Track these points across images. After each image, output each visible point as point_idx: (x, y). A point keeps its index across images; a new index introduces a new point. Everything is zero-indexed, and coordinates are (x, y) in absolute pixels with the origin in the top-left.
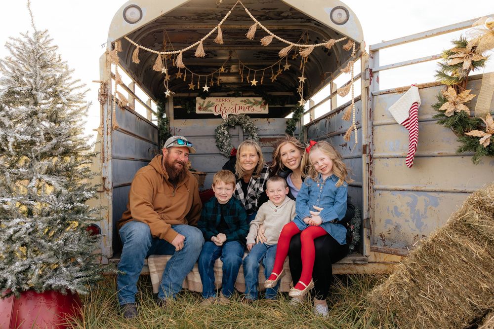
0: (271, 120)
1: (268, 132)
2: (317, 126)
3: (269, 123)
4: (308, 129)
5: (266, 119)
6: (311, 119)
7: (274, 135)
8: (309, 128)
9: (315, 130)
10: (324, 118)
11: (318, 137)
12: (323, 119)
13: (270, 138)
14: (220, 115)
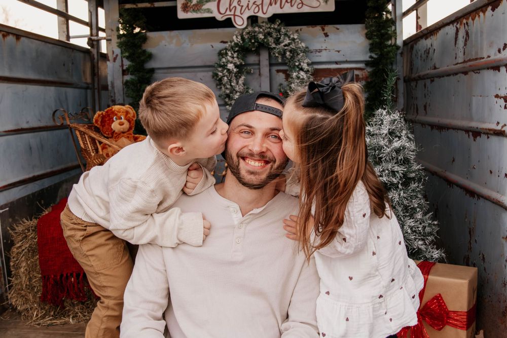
0: (329, 28)
1: (324, 57)
2: (433, 42)
3: (326, 35)
4: (412, 47)
5: (318, 28)
6: (418, 27)
7: (336, 63)
8: (416, 47)
9: (427, 52)
10: (452, 22)
11: (435, 68)
12: (448, 24)
13: (329, 70)
14: (229, 19)
